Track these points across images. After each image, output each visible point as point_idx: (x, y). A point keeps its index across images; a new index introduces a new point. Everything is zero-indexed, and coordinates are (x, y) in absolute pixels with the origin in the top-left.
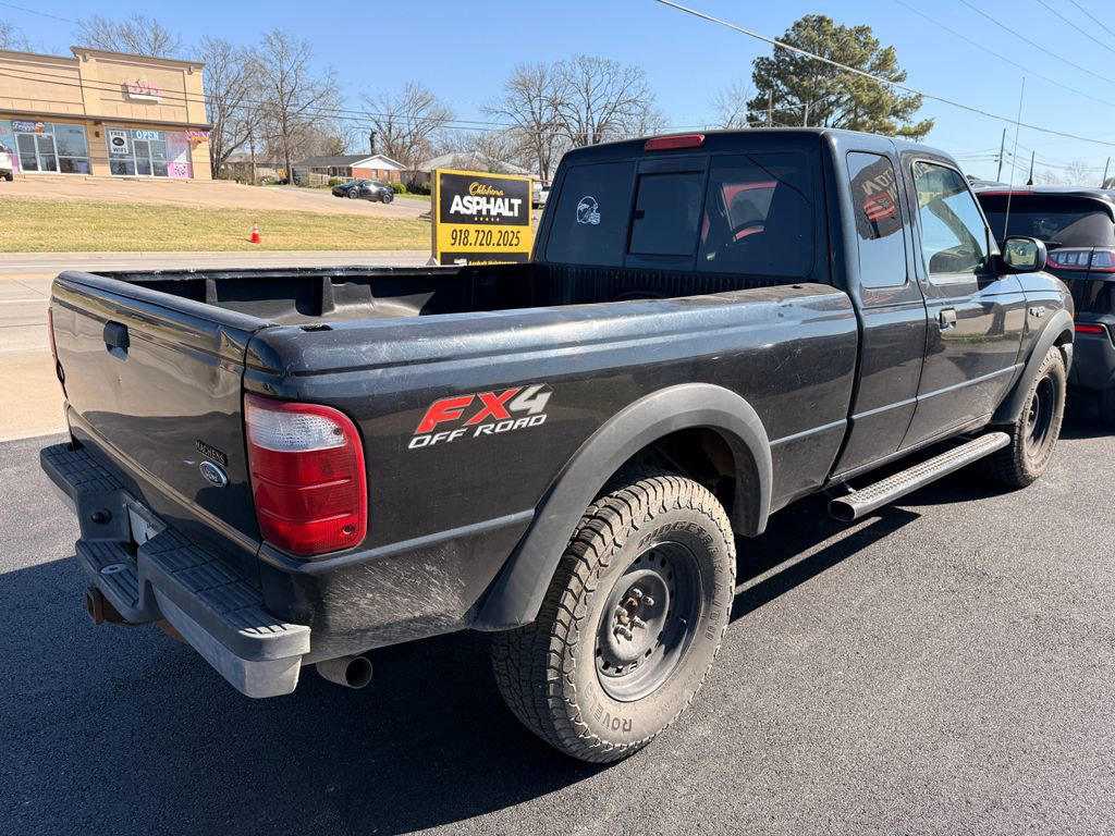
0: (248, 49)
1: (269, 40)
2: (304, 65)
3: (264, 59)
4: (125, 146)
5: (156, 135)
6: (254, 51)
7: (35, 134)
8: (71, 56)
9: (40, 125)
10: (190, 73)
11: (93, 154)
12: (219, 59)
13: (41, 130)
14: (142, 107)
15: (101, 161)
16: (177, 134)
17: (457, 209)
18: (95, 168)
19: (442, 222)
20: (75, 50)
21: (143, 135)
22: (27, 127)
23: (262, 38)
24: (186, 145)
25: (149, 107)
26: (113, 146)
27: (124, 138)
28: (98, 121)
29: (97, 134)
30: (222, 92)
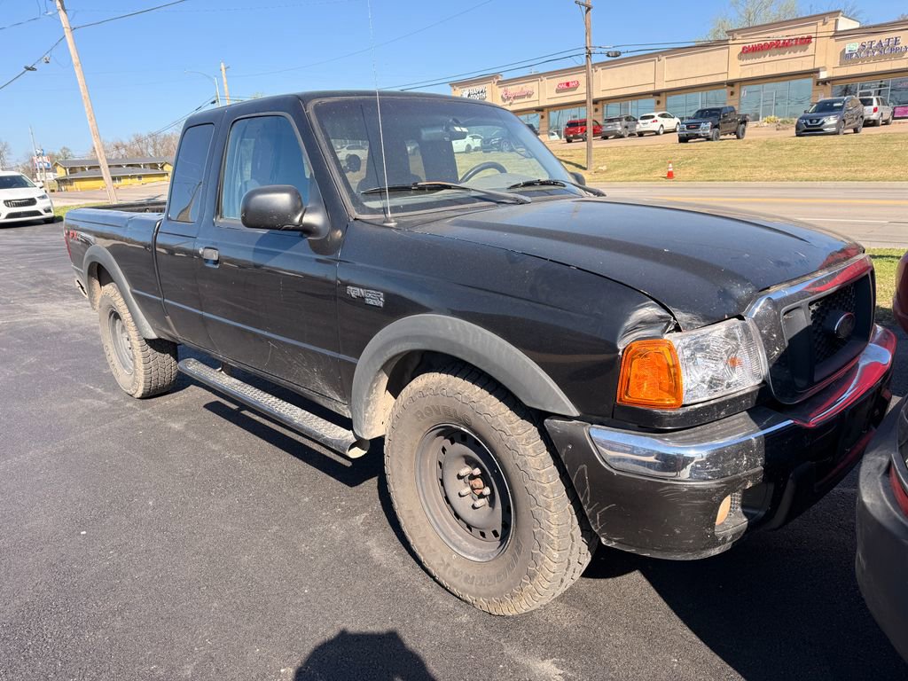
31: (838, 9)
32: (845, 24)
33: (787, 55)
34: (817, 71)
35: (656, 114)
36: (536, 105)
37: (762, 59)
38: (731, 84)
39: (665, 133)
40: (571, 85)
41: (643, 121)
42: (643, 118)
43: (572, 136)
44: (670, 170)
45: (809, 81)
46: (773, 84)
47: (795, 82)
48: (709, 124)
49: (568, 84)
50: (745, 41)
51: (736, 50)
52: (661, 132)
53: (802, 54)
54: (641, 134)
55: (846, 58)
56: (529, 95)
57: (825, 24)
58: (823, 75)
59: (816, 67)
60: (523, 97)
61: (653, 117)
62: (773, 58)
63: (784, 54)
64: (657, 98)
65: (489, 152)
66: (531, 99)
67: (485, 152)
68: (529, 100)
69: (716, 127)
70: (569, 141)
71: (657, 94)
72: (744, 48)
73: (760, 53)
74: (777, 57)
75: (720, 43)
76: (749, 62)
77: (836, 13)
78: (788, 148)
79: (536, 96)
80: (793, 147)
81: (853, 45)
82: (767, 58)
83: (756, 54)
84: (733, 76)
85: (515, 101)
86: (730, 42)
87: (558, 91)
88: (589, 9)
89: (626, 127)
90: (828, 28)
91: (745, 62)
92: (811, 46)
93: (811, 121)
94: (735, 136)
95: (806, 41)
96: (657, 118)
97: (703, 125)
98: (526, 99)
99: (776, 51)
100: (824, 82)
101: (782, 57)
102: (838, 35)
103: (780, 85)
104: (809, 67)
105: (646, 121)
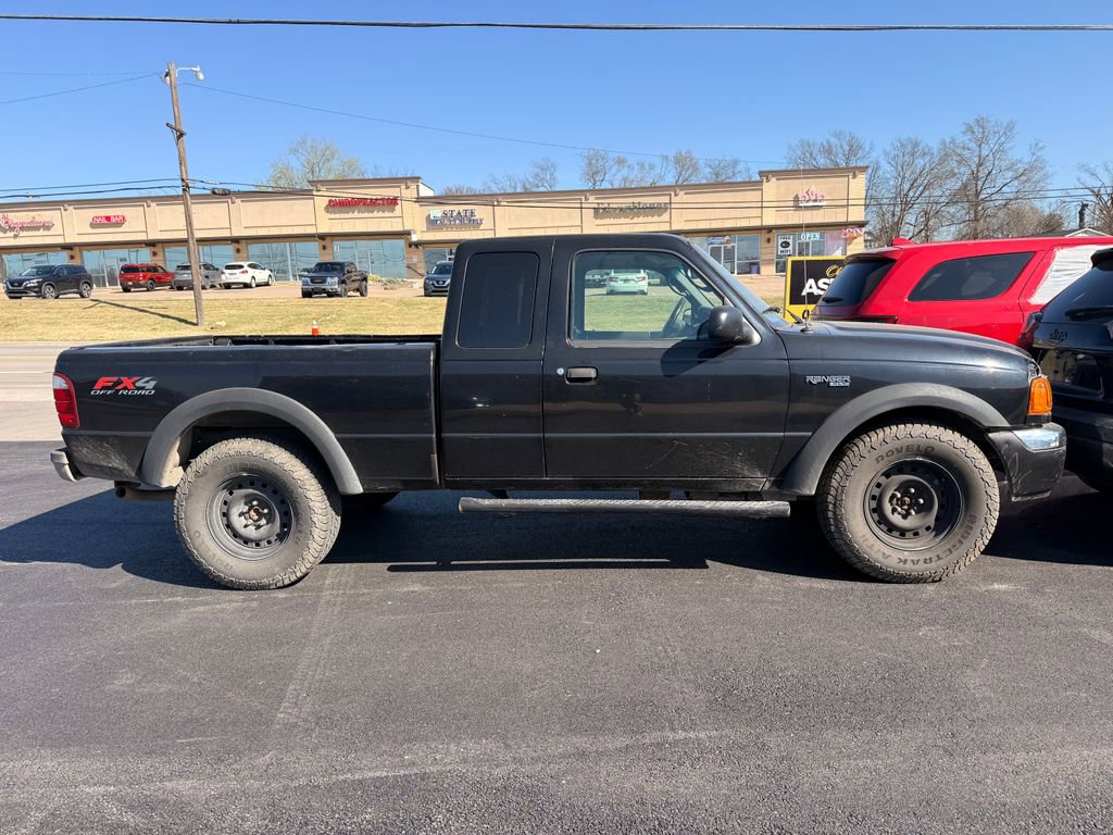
0: (948, 141)
1: (970, 129)
2: (1007, 146)
3: (963, 148)
4: (790, 248)
5: (818, 235)
6: (953, 141)
7: (723, 246)
8: (758, 178)
9: (727, 238)
10: (855, 176)
11: (764, 257)
12: (906, 158)
13: (728, 242)
14: (808, 213)
15: (769, 262)
16: (835, 233)
17: (810, 291)
18: (764, 269)
19: (791, 304)
20: (761, 173)
21: (807, 237)
22: (717, 241)
23: (963, 129)
24: (842, 242)
25: (815, 212)
26: (780, 248)
27: (791, 241)
28: (770, 229)
29: (769, 240)
30: (906, 186)
31: (418, 175)
32: (425, 192)
33: (375, 214)
34: (408, 233)
35: (245, 264)
36: (60, 240)
37: (350, 215)
38: (322, 237)
39: (257, 286)
40: (113, 220)
41: (230, 271)
42: (228, 267)
43: (131, 283)
44: (315, 327)
45: (401, 243)
46: (365, 242)
47: (387, 242)
48: (336, 279)
49: (108, 218)
50: (330, 194)
51: (322, 202)
52: (254, 285)
53: (390, 214)
54: (228, 286)
55: (432, 224)
56: (47, 228)
57: (407, 188)
58: (414, 238)
59: (407, 228)
60: (38, 228)
61: (241, 267)
62: (361, 215)
63: (372, 212)
64: (236, 246)
65: (20, 298)
66: (50, 233)
67: (11, 298)
68: (46, 233)
69: (343, 282)
70: (126, 290)
71: (236, 240)
72: (330, 201)
73: (348, 209)
74: (366, 215)
75: (304, 194)
76: (337, 216)
77: (415, 179)
78: (425, 307)
79: (57, 229)
80: (430, 306)
81: (436, 212)
82: (356, 214)
83: (344, 209)
84: (323, 230)
85: (22, 234)
86: (315, 193)
87: (93, 225)
88: (182, 135)
89: (207, 277)
90: (410, 193)
91: (333, 216)
92: (398, 208)
93: (438, 282)
94: (358, 294)
95: (393, 202)
96: (246, 268)
97: (329, 280)
98: (42, 232)
99: (364, 208)
100: (417, 245)
101: (370, 215)
102: (420, 200)
103: (373, 243)
104: (398, 228)
105: (234, 271)
